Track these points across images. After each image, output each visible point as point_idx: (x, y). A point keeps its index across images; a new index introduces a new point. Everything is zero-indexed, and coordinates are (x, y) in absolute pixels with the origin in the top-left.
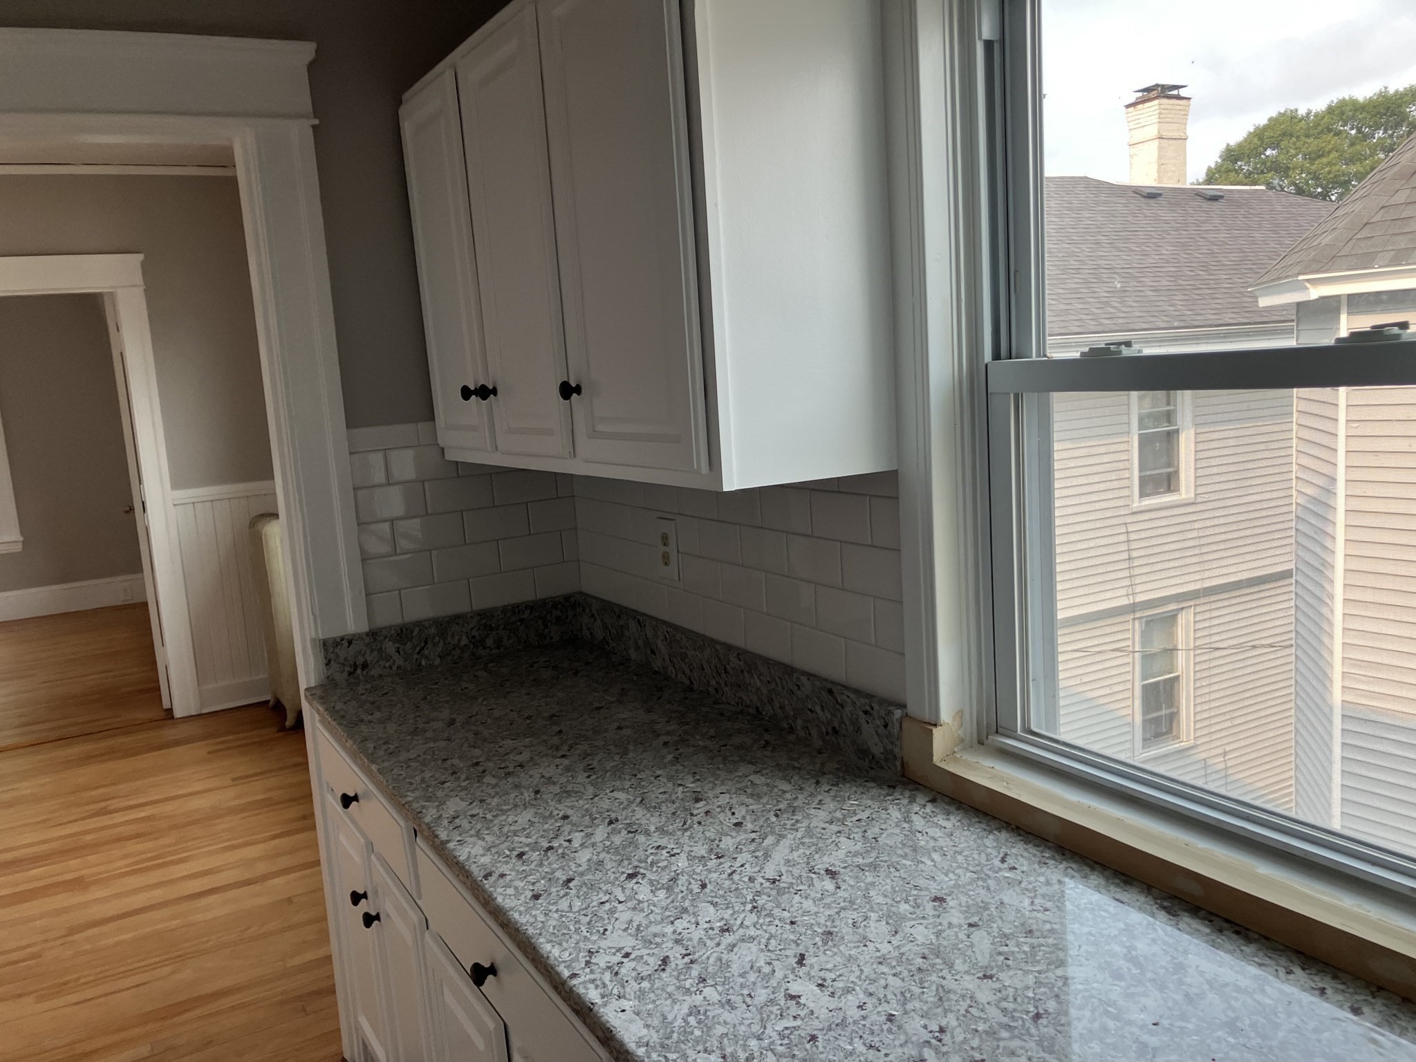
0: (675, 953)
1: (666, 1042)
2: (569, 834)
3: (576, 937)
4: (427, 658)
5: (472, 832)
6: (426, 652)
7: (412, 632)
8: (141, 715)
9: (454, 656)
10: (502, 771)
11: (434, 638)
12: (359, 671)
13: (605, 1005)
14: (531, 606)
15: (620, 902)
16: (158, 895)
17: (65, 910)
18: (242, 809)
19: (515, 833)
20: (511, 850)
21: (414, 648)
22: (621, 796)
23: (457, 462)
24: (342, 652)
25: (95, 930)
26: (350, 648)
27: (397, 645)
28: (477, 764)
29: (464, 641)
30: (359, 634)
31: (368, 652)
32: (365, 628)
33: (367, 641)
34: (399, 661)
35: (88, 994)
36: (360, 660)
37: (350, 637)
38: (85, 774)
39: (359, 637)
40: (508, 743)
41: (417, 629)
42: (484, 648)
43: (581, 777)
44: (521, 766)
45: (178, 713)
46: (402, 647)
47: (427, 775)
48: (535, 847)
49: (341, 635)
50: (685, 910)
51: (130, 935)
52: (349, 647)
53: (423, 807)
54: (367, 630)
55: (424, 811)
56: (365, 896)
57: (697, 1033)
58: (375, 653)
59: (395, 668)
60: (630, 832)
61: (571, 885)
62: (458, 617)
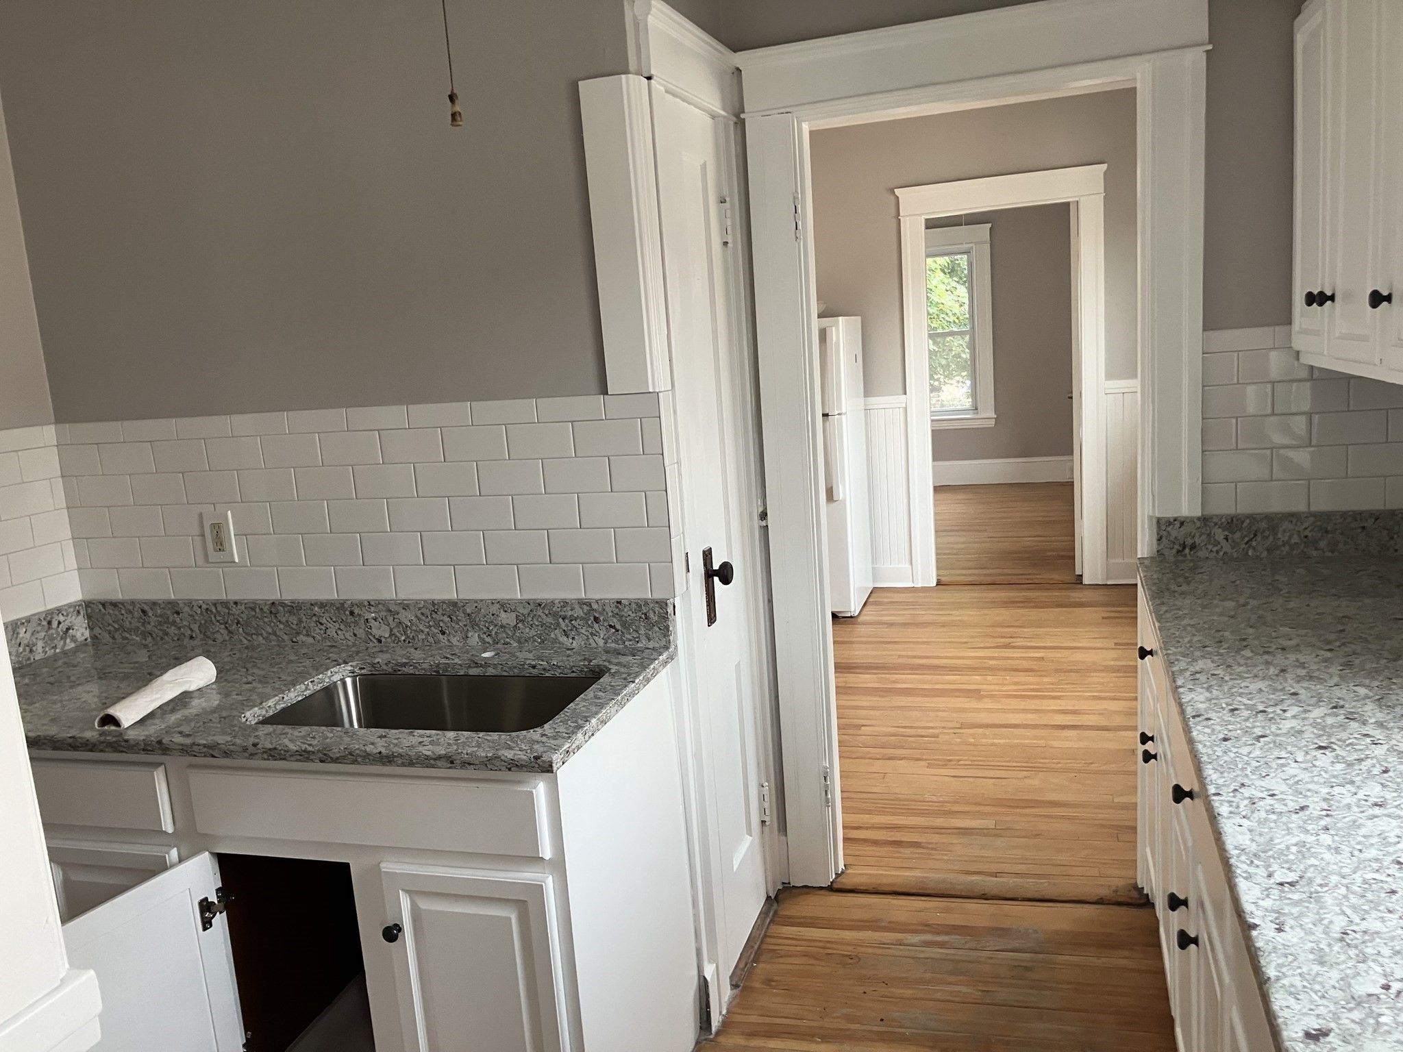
0: (1316, 806)
1: (1261, 854)
2: (1288, 706)
3: (1239, 772)
4: (1254, 548)
5: (1205, 686)
6: (1254, 544)
7: (1243, 522)
8: (1057, 577)
9: (1283, 551)
10: (1263, 650)
11: (1264, 531)
12: (1187, 551)
13: (1228, 818)
14: (1377, 516)
15: (1296, 762)
16: (1031, 718)
17: (964, 710)
18: (1117, 670)
19: (1241, 695)
20: (1227, 704)
21: (1242, 538)
22: (1362, 691)
23: (1312, 367)
24: (1175, 532)
25: (980, 731)
26: (1181, 529)
27: (1226, 533)
28: (1244, 640)
29: (1295, 539)
30: (1191, 517)
31: (1197, 535)
32: (1198, 513)
33: (1198, 524)
34: (1227, 547)
35: (963, 773)
36: (1189, 541)
37: (1182, 520)
38: (1004, 614)
39: (1192, 520)
40: (1286, 630)
41: (1248, 521)
42: (1316, 549)
43: (1334, 670)
44: (1283, 649)
45: (1086, 581)
46: (1231, 536)
47: (1196, 639)
48: (1248, 707)
49: (1175, 516)
50: (1352, 782)
51: (1004, 741)
52: (1180, 527)
53: (1177, 660)
54: (1200, 514)
55: (1176, 663)
56: (1152, 739)
57: (1292, 857)
58: (1204, 537)
59: (1221, 553)
60: (1348, 718)
61: (1262, 739)
62: (1292, 515)
